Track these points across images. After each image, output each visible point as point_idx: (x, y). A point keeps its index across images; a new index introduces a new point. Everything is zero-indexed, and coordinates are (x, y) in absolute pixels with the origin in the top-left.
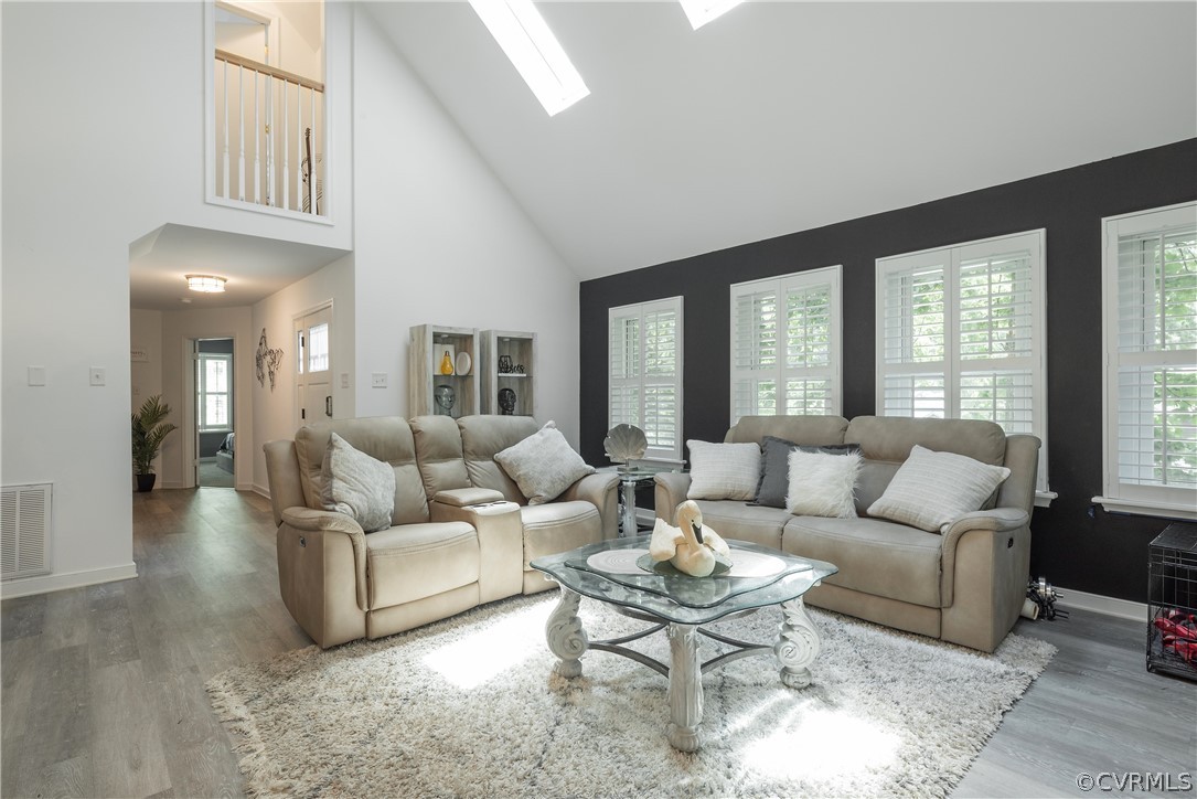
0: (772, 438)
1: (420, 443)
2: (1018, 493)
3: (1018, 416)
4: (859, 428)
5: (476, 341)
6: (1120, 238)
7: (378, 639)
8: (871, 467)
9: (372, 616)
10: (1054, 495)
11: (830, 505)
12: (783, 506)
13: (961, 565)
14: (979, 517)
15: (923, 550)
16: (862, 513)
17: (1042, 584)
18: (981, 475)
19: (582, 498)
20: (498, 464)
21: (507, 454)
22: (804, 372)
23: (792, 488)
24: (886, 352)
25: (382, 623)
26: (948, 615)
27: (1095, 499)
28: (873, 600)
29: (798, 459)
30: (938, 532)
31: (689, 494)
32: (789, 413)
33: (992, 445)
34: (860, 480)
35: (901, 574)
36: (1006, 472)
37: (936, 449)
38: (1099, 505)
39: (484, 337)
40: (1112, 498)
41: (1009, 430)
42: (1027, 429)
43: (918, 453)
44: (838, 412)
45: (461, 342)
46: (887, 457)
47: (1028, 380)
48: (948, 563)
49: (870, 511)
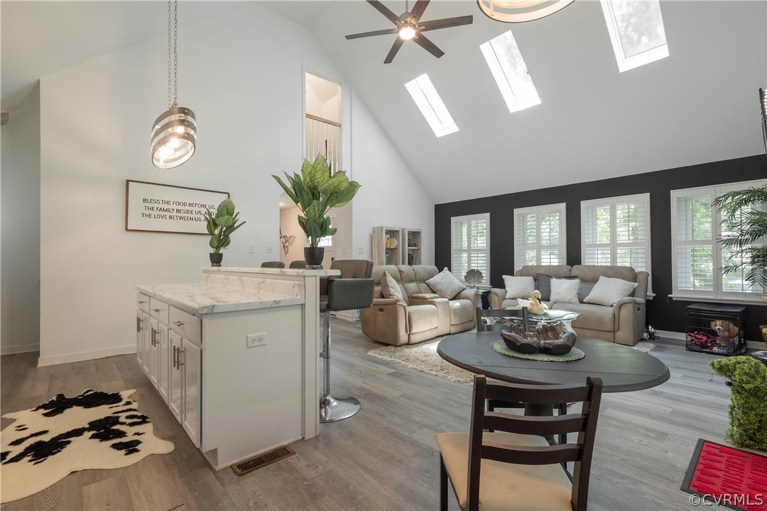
0: (540, 274)
1: (403, 275)
2: (641, 292)
3: (640, 265)
4: (576, 270)
5: (400, 233)
6: (678, 198)
7: (413, 344)
8: (583, 285)
9: (411, 336)
10: (654, 295)
11: (568, 299)
12: (549, 300)
13: (621, 316)
14: (628, 299)
15: (607, 312)
16: (581, 302)
17: (650, 327)
18: (628, 285)
19: (464, 298)
20: (428, 285)
21: (431, 281)
22: (551, 247)
23: (552, 293)
24: (586, 239)
25: (414, 339)
26: (617, 334)
27: (669, 296)
28: (588, 331)
29: (554, 281)
30: (612, 306)
31: (507, 297)
32: (543, 264)
33: (631, 275)
34: (580, 289)
35: (600, 320)
36: (636, 284)
37: (609, 277)
38: (671, 298)
39: (403, 230)
40: (675, 295)
41: (637, 270)
42: (644, 270)
43: (602, 279)
44: (565, 263)
45: (392, 233)
46: (590, 280)
47: (644, 251)
48: (616, 316)
49: (584, 300)
